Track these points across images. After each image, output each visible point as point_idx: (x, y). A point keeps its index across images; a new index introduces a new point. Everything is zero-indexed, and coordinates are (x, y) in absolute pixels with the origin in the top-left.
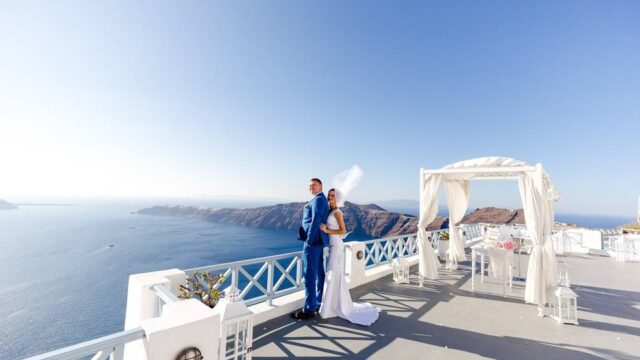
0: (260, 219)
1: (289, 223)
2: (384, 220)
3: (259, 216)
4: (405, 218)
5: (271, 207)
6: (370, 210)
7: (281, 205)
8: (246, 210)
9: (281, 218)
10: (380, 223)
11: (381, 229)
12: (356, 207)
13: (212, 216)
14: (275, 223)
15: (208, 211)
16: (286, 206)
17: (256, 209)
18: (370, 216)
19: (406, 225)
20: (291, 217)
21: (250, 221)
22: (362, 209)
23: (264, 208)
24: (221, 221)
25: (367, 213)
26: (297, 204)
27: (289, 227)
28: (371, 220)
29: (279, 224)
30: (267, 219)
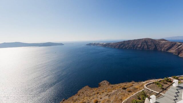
1: (127, 47)
2: (168, 45)
3: (118, 45)
4: (179, 44)
5: (121, 42)
6: (161, 41)
7: (124, 41)
8: (114, 43)
10: (166, 46)
11: (166, 49)
13: (104, 45)
14: (123, 47)
15: (103, 44)
16: (127, 41)
17: (117, 43)
18: (161, 44)
19: (180, 47)
20: (128, 45)
21: (115, 46)
23: (119, 43)
24: (107, 47)
26: (130, 40)
29: (124, 47)
30: (120, 46)
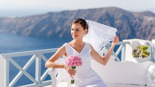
0: (31, 28)
1: (60, 32)
3: (30, 24)
5: (41, 16)
6: (145, 17)
7: (51, 14)
8: (17, 18)
9: (53, 26)
12: (131, 14)
16: (57, 14)
17: (27, 18)
18: (144, 24)
20: (62, 26)
21: (22, 29)
22: (136, 16)
23: (34, 17)
25: (141, 20)
27: (61, 36)
28: (146, 27)
29: (50, 33)
30: (37, 27)
